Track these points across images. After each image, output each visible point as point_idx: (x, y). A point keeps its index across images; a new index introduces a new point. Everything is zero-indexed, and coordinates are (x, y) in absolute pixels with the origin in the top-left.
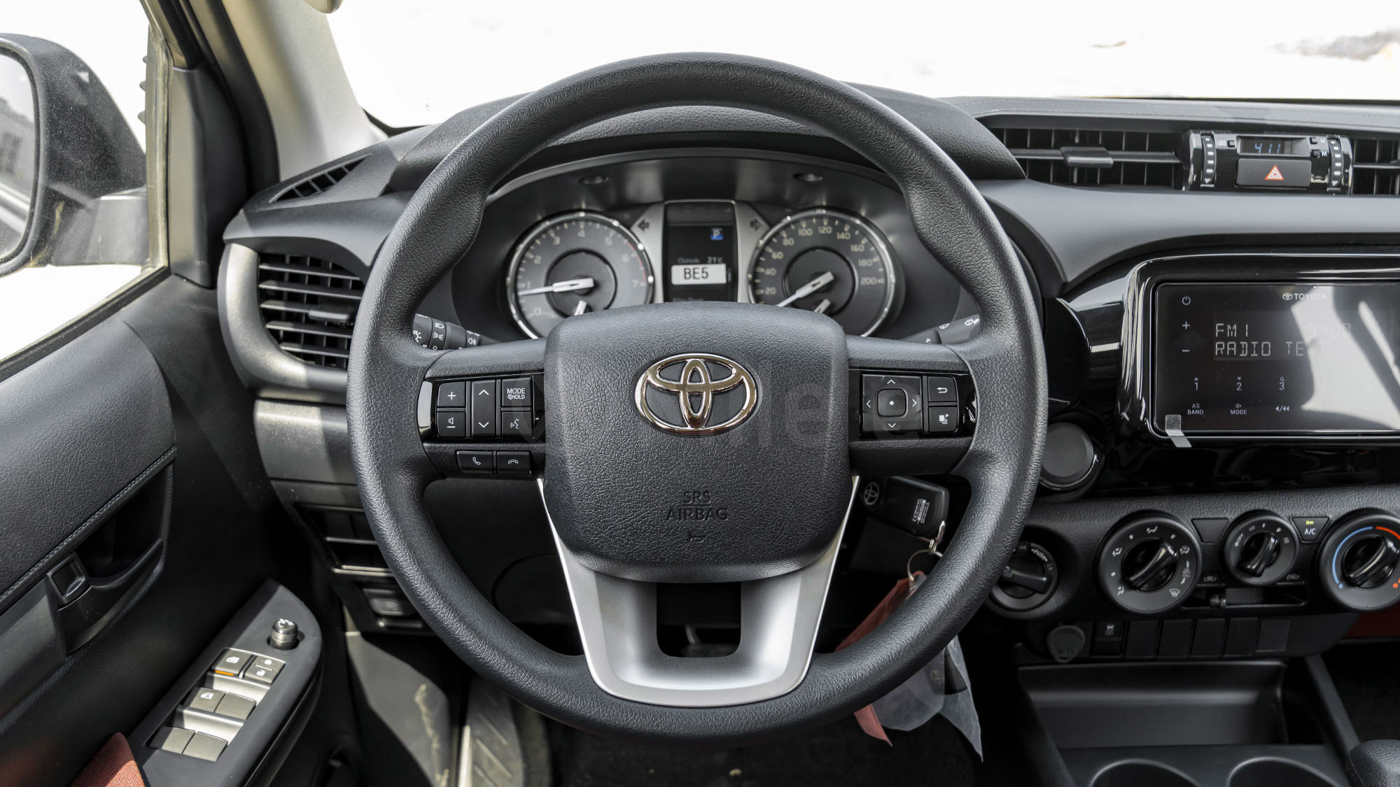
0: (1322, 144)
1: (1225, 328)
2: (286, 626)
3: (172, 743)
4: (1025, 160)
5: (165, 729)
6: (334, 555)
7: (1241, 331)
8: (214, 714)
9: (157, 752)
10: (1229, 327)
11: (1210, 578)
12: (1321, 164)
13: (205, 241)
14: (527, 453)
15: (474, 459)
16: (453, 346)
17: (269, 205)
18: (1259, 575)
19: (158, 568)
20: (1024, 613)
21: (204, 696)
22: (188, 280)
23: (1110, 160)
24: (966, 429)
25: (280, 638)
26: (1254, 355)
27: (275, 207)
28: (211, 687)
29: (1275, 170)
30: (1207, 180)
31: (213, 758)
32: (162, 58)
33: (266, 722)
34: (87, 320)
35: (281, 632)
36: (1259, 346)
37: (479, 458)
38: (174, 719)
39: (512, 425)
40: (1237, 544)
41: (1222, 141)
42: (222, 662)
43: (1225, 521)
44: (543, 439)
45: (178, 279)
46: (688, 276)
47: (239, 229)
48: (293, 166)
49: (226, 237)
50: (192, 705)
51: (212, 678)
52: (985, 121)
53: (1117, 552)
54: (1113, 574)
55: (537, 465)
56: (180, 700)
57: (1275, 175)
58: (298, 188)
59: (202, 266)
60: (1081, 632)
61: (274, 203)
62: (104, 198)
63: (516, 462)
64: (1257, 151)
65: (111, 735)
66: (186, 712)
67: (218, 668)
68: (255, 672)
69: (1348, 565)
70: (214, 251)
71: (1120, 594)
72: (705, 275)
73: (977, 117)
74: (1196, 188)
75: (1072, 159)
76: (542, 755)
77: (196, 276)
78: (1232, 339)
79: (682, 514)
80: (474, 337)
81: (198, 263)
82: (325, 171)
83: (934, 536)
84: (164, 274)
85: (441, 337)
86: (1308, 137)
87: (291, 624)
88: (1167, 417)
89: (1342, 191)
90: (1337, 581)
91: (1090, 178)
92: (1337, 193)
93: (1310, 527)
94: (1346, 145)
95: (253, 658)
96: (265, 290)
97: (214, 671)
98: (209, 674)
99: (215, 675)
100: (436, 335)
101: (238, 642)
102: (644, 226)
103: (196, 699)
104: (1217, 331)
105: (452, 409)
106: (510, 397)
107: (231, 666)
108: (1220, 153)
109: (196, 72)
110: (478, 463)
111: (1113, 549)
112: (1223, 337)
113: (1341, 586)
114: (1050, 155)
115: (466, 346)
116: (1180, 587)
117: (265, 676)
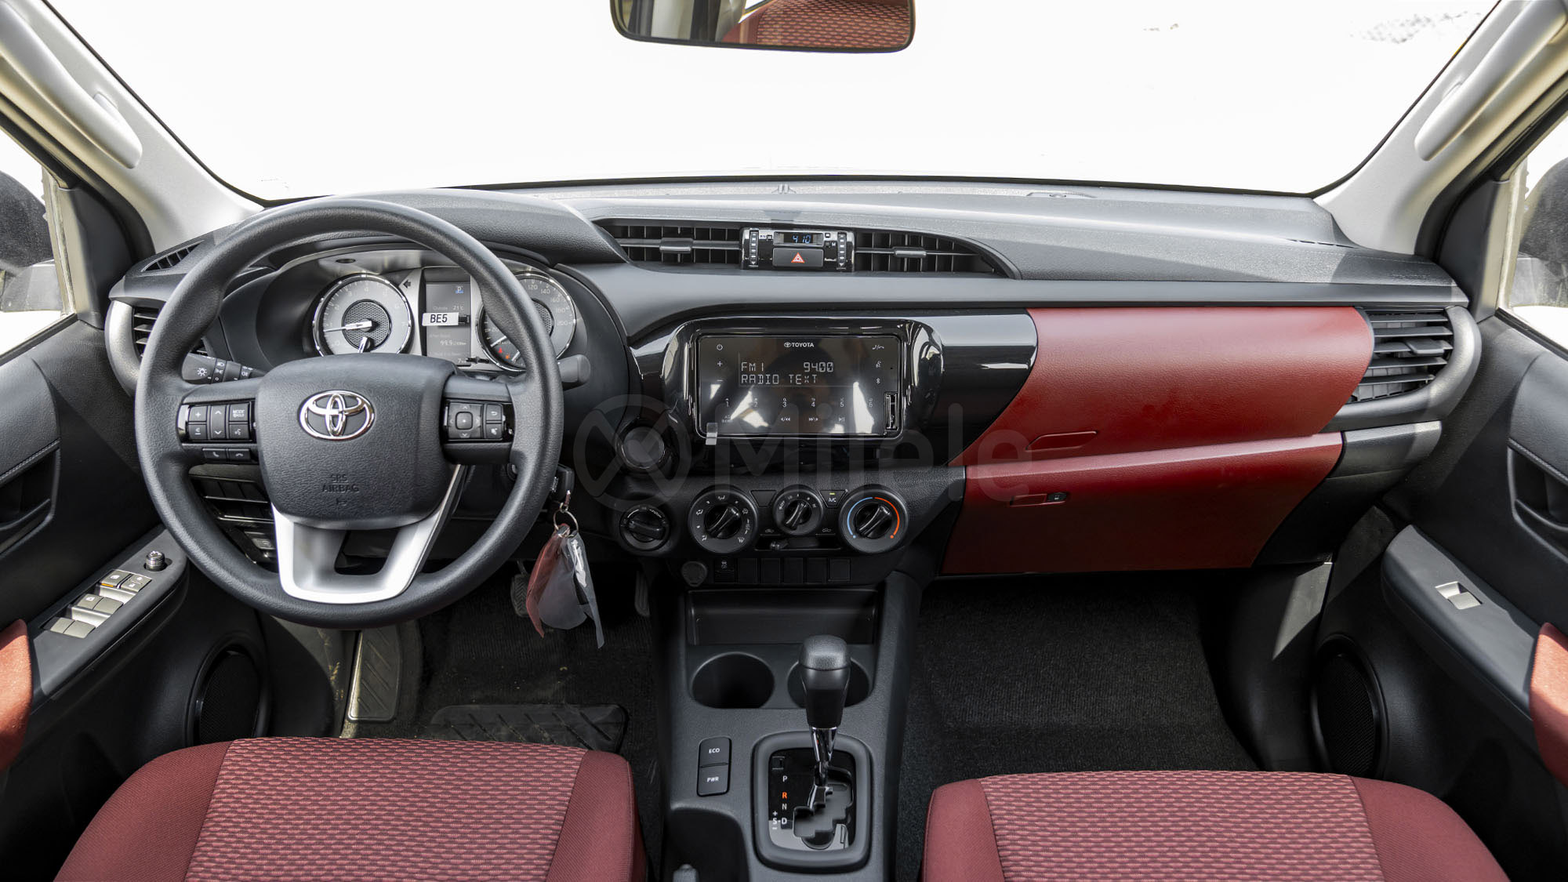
0: (834, 236)
1: (748, 365)
2: (156, 555)
3: (59, 626)
4: (627, 247)
5: (56, 618)
6: (215, 508)
7: (759, 367)
8: (92, 610)
9: (45, 632)
10: (750, 364)
11: (769, 531)
12: (830, 250)
13: (97, 298)
14: (247, 450)
15: (214, 453)
16: (230, 378)
17: (141, 273)
18: (795, 529)
19: (49, 518)
20: (653, 552)
21: (88, 599)
22: (88, 324)
23: (688, 248)
24: (508, 437)
25: (152, 563)
26: (768, 383)
27: (144, 275)
28: (98, 595)
29: (798, 256)
30: (753, 263)
31: (82, 636)
32: (52, 181)
33: (125, 616)
34: (10, 353)
35: (152, 559)
36: (771, 378)
37: (217, 452)
38: (65, 613)
39: (236, 433)
40: (780, 508)
41: (764, 234)
42: (107, 578)
43: (773, 493)
44: (255, 442)
45: (82, 323)
46: (433, 320)
47: (118, 291)
48: (163, 244)
49: (111, 296)
50: (78, 605)
51: (99, 589)
52: (599, 223)
53: (700, 512)
54: (698, 527)
55: (254, 457)
56: (72, 600)
57: (798, 259)
58: (160, 262)
59: (96, 315)
60: (703, 566)
61: (144, 272)
62: (34, 266)
63: (242, 455)
64: (794, 241)
65: (16, 620)
66: (73, 608)
67: (103, 582)
68: (128, 585)
69: (859, 520)
70: (103, 305)
71: (703, 539)
72: (444, 320)
73: (593, 220)
74: (746, 266)
75: (662, 248)
76: (416, 653)
77: (94, 322)
78: (752, 372)
79: (332, 488)
80: (246, 370)
81: (93, 313)
82: (176, 251)
83: (563, 500)
84: (73, 319)
85: (221, 372)
86: (824, 232)
87: (159, 554)
88: (708, 424)
89: (848, 269)
90: (852, 533)
91: (672, 262)
92: (843, 271)
93: (832, 497)
94: (850, 237)
95: (130, 575)
96: (136, 331)
97: (101, 584)
98: (97, 585)
99: (101, 586)
100: (217, 371)
101: (122, 566)
102: (407, 284)
103: (82, 601)
104: (743, 367)
105: (198, 423)
106: (235, 416)
107: (113, 580)
108: (761, 243)
109: (76, 190)
110: (217, 456)
111: (696, 509)
112: (746, 371)
113: (854, 537)
114: (643, 244)
115: (240, 378)
116: (744, 536)
117: (134, 587)
